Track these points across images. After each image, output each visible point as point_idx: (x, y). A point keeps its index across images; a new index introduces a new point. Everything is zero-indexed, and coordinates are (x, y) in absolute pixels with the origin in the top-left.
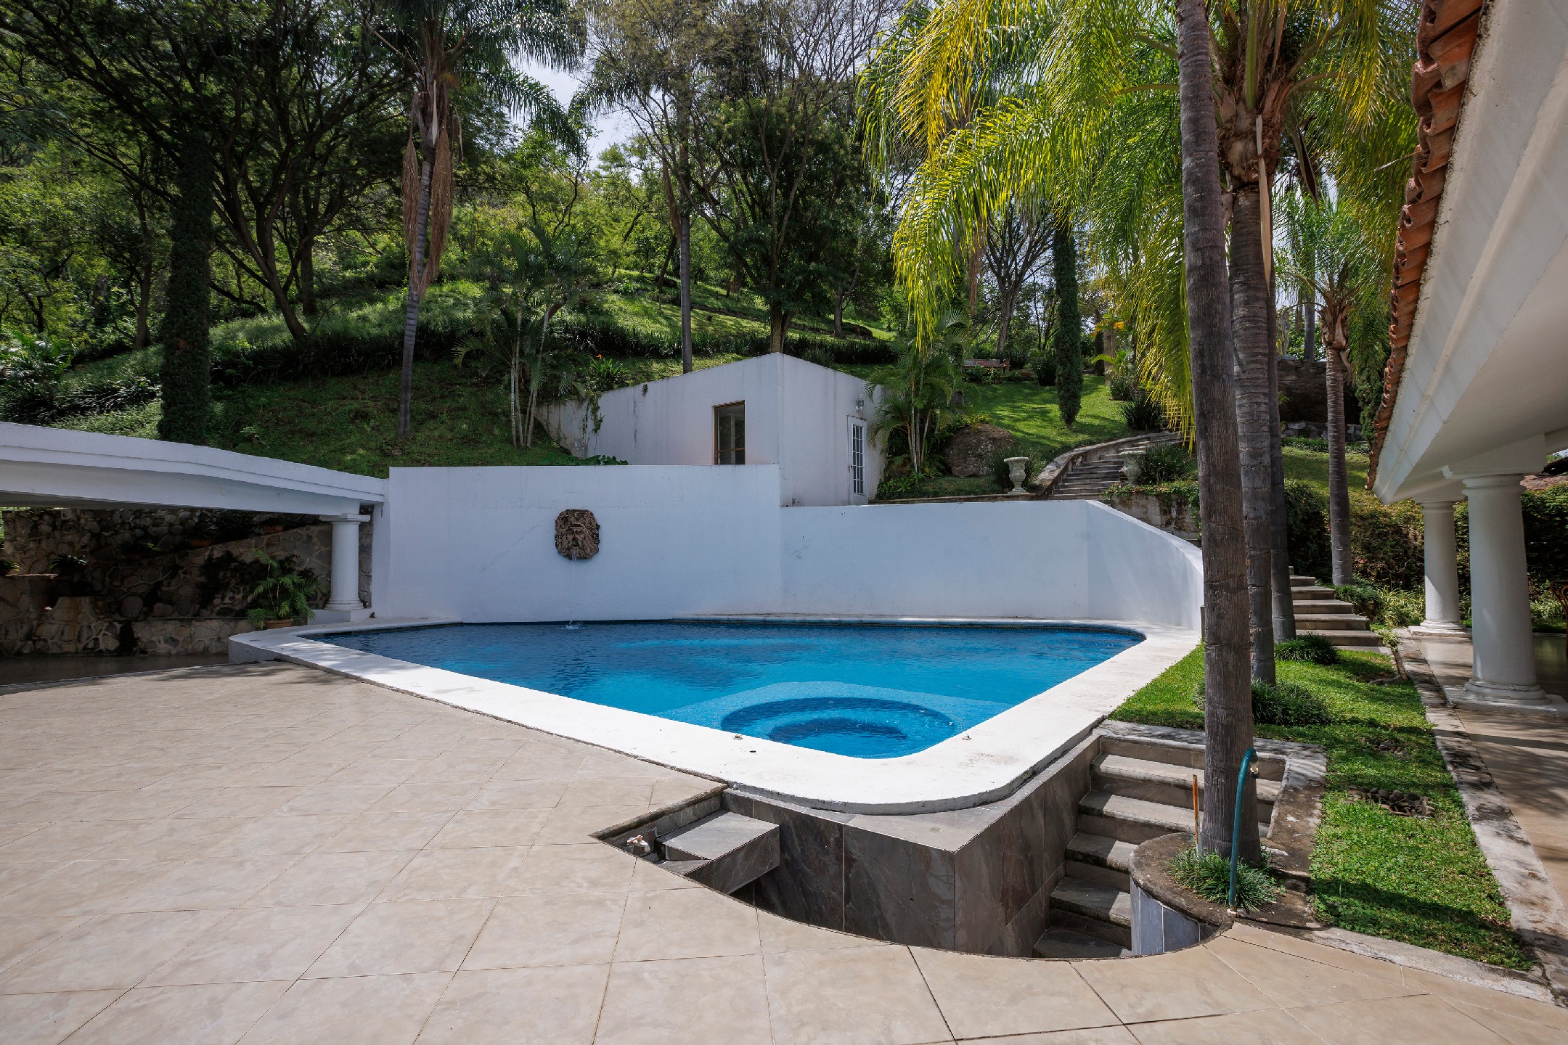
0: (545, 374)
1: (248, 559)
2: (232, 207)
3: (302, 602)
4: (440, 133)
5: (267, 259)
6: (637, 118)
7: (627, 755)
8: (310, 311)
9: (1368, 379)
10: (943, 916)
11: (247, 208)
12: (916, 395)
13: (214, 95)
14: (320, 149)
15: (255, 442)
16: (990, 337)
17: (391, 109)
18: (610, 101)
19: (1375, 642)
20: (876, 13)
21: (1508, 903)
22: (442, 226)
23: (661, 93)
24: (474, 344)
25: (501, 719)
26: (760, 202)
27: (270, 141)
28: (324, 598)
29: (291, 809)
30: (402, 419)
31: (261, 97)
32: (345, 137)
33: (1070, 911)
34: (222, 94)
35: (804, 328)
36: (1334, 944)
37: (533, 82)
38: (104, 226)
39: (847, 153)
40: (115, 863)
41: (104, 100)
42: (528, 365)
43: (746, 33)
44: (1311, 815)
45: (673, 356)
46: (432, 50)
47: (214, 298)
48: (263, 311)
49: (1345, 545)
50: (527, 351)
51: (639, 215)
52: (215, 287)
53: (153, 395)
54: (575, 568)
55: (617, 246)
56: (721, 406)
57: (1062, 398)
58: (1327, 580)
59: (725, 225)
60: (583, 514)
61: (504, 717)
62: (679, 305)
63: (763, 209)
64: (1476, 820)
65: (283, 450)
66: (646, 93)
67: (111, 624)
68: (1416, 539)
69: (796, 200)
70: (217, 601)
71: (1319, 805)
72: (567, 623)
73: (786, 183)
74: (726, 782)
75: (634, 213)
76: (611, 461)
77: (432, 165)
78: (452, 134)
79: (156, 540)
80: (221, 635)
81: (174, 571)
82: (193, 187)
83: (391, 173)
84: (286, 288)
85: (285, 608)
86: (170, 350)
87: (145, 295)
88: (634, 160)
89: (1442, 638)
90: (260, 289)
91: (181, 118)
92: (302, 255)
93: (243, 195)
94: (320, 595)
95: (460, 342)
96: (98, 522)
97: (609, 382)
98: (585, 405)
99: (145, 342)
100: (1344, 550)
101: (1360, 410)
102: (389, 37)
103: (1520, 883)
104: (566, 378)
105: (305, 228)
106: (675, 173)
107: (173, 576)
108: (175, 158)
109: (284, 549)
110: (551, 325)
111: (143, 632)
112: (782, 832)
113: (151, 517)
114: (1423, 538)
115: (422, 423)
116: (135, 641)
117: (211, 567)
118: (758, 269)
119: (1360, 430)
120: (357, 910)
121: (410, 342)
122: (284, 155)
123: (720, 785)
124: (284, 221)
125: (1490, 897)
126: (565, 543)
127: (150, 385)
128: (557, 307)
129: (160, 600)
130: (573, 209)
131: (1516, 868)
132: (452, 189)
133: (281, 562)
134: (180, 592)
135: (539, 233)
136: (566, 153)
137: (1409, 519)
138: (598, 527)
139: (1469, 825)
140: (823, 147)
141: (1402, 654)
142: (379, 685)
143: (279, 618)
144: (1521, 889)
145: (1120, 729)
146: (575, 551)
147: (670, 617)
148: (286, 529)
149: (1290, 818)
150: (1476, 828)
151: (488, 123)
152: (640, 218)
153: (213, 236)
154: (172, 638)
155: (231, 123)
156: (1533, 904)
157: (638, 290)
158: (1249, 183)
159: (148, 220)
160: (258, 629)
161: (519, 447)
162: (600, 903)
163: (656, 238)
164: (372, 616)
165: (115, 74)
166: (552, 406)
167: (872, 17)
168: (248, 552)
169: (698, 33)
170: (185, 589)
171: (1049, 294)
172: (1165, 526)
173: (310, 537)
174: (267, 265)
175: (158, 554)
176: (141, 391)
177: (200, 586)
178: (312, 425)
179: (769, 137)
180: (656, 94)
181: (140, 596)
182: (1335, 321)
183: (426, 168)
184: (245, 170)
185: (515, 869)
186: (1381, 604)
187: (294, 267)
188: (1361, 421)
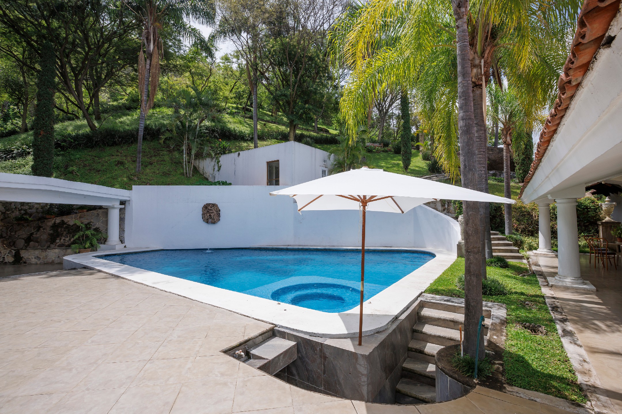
0: (197, 147)
1: (71, 223)
2: (64, 74)
3: (95, 241)
4: (154, 47)
5: (79, 96)
6: (236, 44)
7: (234, 312)
8: (98, 119)
9: (518, 155)
10: (362, 380)
11: (71, 75)
12: (347, 158)
13: (56, 27)
14: (102, 51)
15: (74, 173)
16: (375, 134)
17: (133, 36)
18: (225, 36)
19: (521, 258)
20: (333, 6)
21: (576, 373)
22: (155, 86)
23: (246, 34)
24: (168, 135)
25: (180, 296)
26: (285, 78)
27: (80, 48)
28: (105, 240)
29: (92, 342)
30: (138, 165)
31: (77, 28)
32: (113, 47)
33: (410, 372)
34: (60, 27)
35: (302, 129)
36: (514, 394)
37: (193, 28)
38: (7, 81)
39: (321, 61)
40: (14, 371)
41: (7, 28)
42: (190, 143)
43: (281, 12)
44: (502, 335)
45: (250, 140)
46: (151, 13)
47: (56, 112)
48: (78, 118)
49: (510, 219)
50: (190, 138)
51: (236, 82)
52: (57, 107)
53: (29, 153)
54: (211, 227)
55: (227, 95)
56: (270, 162)
57: (404, 160)
58: (503, 233)
59: (272, 88)
60: (214, 205)
61: (182, 295)
62: (252, 119)
63: (287, 82)
64: (563, 336)
65: (86, 177)
66: (240, 34)
67: (10, 251)
68: (535, 217)
69: (300, 79)
70: (58, 241)
71: (505, 331)
72: (207, 249)
73: (296, 72)
74: (275, 325)
75: (234, 81)
76: (224, 183)
77: (151, 60)
78: (159, 48)
79: (30, 215)
80: (59, 255)
81: (39, 228)
82: (46, 66)
83: (133, 63)
84: (88, 109)
85: (88, 245)
86: (36, 135)
87: (25, 110)
88: (235, 60)
89: (545, 256)
90: (76, 109)
91: (41, 37)
92: (95, 96)
93: (68, 70)
94: (103, 238)
95: (163, 134)
96: (5, 208)
97: (224, 151)
98: (214, 160)
99: (26, 130)
100: (510, 221)
101: (515, 167)
102: (133, 7)
103: (580, 364)
104: (207, 149)
105: (96, 84)
106: (251, 67)
107: (38, 230)
108: (38, 53)
109: (87, 219)
110: (200, 127)
111: (24, 254)
112: (298, 346)
113: (29, 206)
114: (538, 216)
115: (146, 166)
116: (21, 258)
117: (55, 227)
118: (285, 106)
119: (515, 174)
120: (122, 391)
121: (141, 133)
122: (87, 54)
123: (272, 326)
124: (87, 81)
125: (570, 371)
126: (206, 217)
127: (28, 149)
128: (203, 120)
129: (32, 241)
130: (210, 79)
131: (578, 358)
132: (159, 71)
133: (86, 225)
134: (42, 237)
135: (196, 90)
136: (207, 57)
137: (533, 209)
138: (220, 210)
139: (559, 338)
140: (311, 59)
141: (531, 263)
142: (129, 280)
143: (85, 248)
144: (581, 367)
145: (428, 297)
146: (210, 220)
147: (249, 247)
148: (88, 211)
149: (495, 337)
150: (562, 340)
151: (174, 43)
152: (237, 83)
153: (55, 87)
154: (38, 257)
155: (63, 40)
156: (585, 373)
157: (236, 112)
158: (478, 85)
159: (26, 79)
160: (76, 253)
161: (187, 177)
162: (225, 384)
163: (243, 91)
164: (125, 247)
165: (12, 17)
166: (201, 160)
167: (331, 7)
168: (71, 220)
169: (261, 11)
170: (44, 235)
171: (398, 117)
172: (443, 211)
173: (98, 214)
174: (79, 99)
175: (32, 221)
176: (24, 152)
177: (51, 235)
178: (99, 167)
179: (290, 54)
180: (244, 35)
181: (23, 239)
182: (507, 134)
183: (148, 62)
184: (70, 60)
185: (189, 369)
186: (523, 242)
187: (91, 101)
188: (515, 171)
